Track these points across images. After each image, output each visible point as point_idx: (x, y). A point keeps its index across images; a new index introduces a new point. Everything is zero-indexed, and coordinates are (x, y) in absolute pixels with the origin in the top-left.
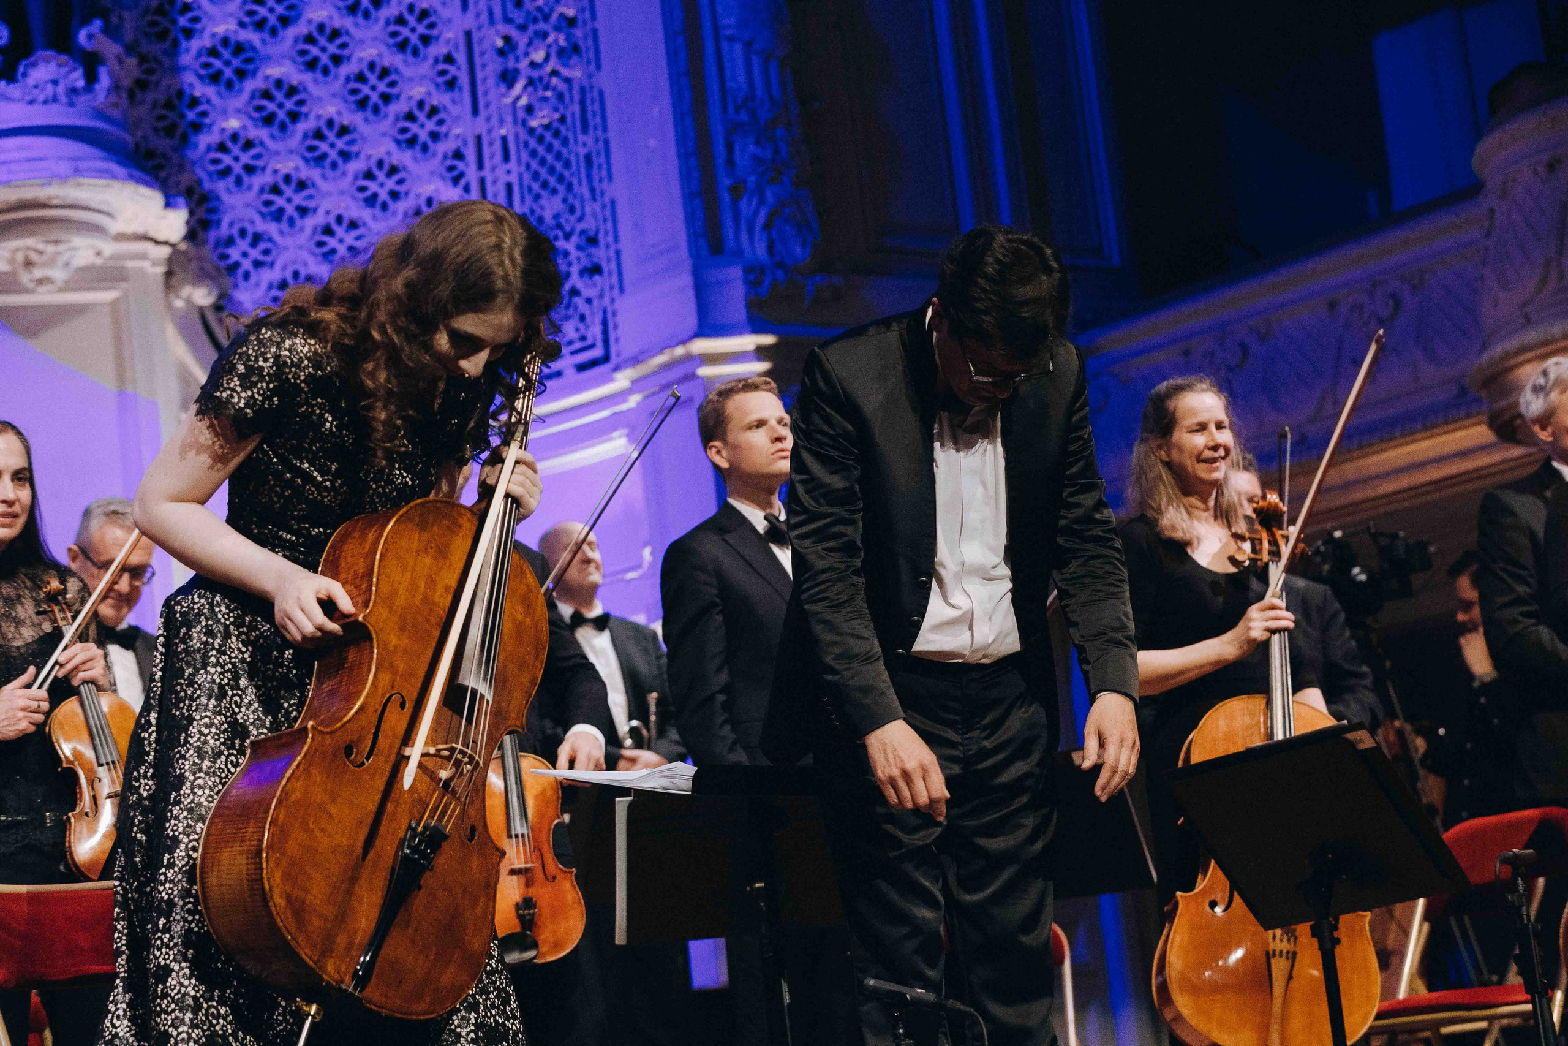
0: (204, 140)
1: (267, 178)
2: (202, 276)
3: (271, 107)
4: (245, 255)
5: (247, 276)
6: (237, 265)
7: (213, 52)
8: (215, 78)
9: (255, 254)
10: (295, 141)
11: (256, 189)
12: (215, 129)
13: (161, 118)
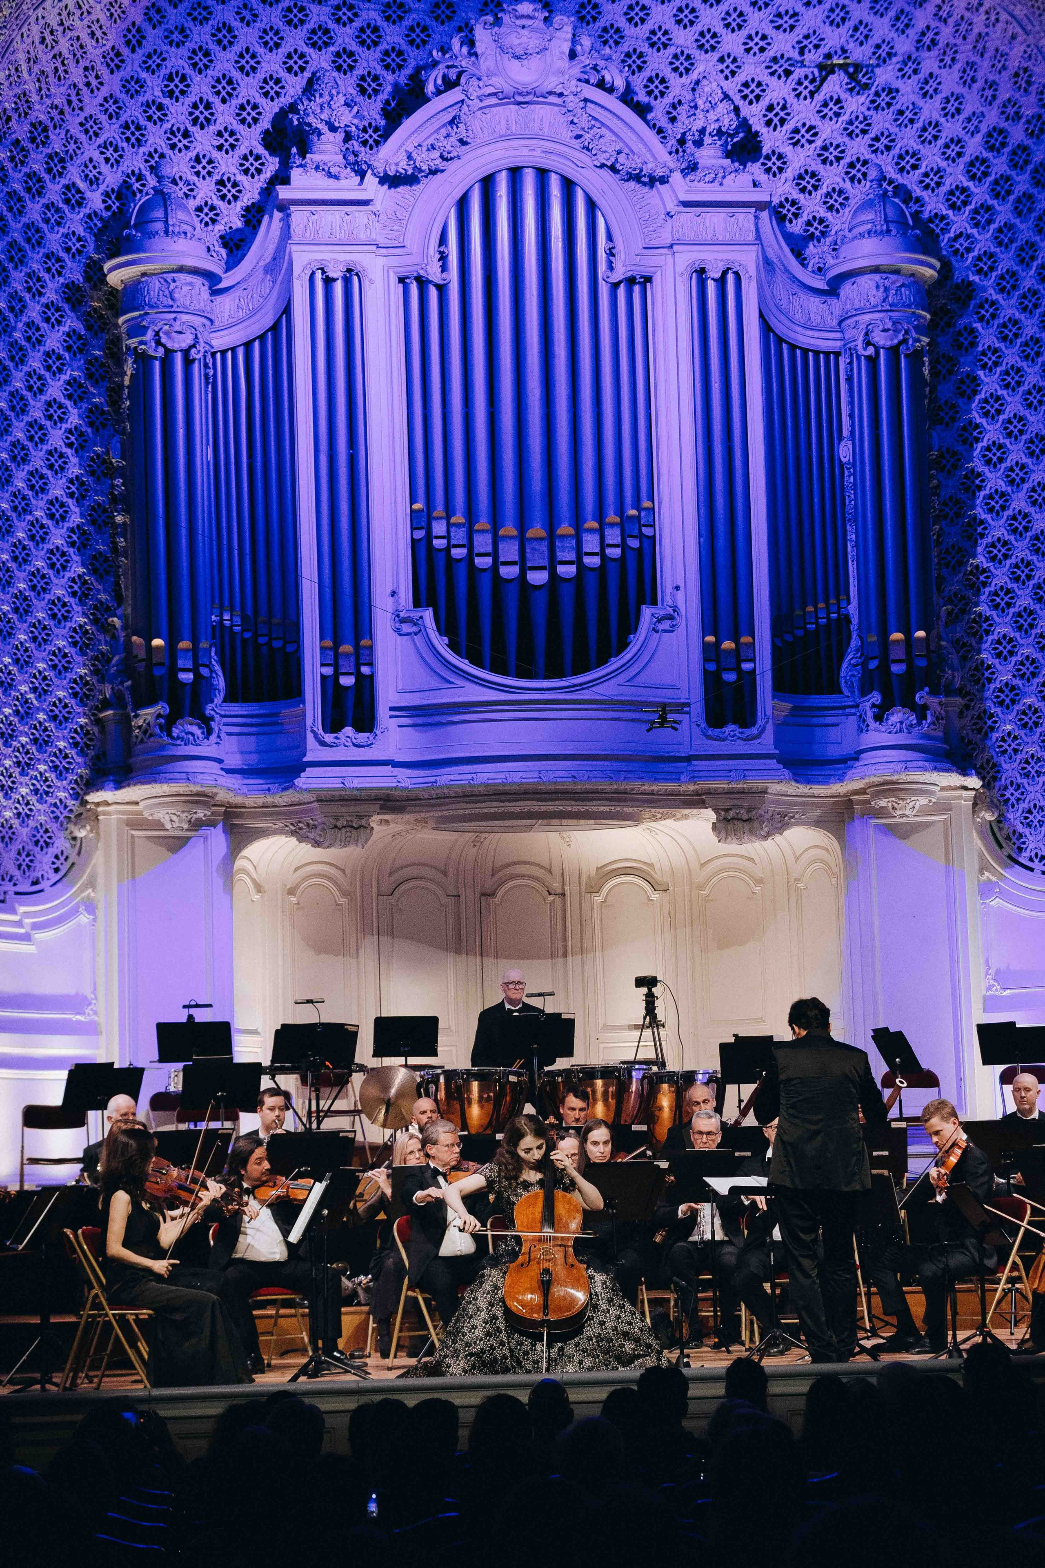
0: (995, 735)
1: (1023, 756)
2: (992, 806)
3: (1026, 719)
4: (1012, 794)
5: (1013, 806)
6: (1009, 799)
7: (1001, 690)
8: (1001, 703)
9: (1016, 794)
10: (1036, 738)
11: (1018, 761)
12: (1000, 730)
13: (975, 724)
